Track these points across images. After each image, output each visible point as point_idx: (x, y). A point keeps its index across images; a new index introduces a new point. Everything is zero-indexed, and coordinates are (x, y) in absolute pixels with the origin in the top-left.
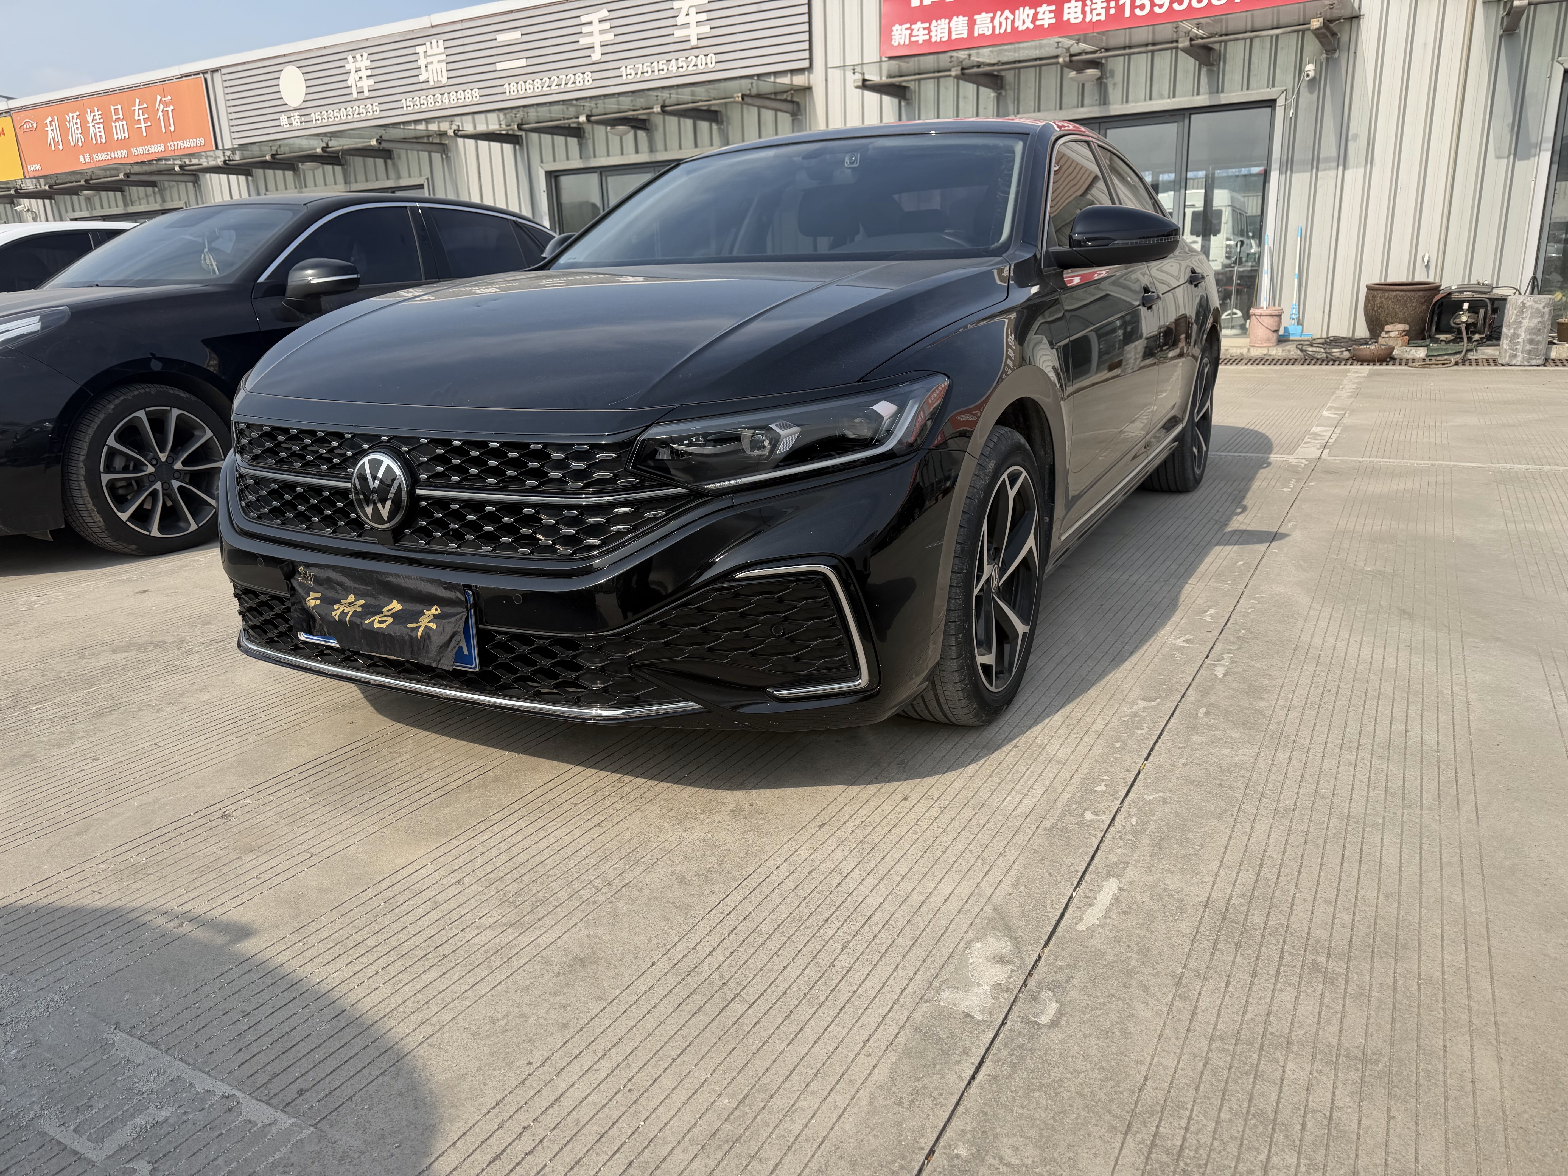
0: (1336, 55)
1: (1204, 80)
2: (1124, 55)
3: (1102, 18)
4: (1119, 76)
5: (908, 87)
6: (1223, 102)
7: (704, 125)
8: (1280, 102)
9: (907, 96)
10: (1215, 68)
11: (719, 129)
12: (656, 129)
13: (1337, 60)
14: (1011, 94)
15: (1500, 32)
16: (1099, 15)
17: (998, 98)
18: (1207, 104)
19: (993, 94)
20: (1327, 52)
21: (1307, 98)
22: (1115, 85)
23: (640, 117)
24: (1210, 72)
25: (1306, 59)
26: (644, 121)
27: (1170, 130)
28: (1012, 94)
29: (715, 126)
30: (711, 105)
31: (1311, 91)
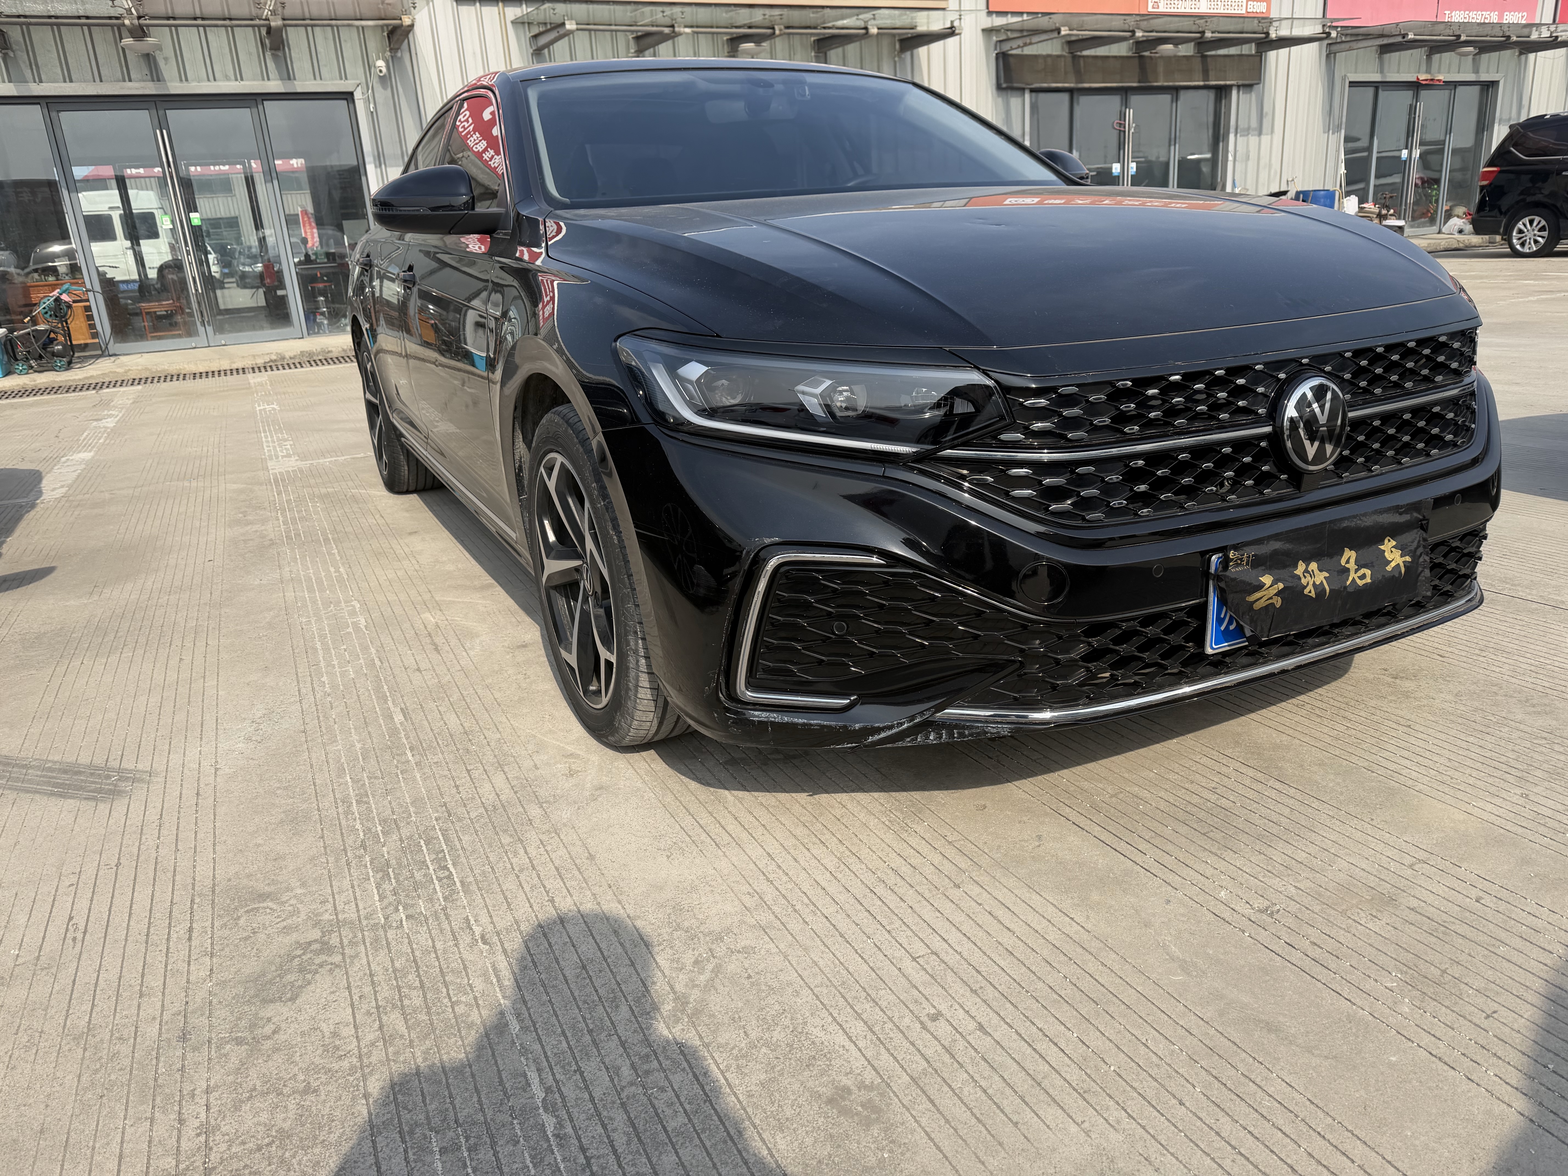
0: (399, 54)
1: (271, 65)
6: (299, 90)
8: (358, 95)
10: (280, 54)
13: (401, 58)
18: (282, 90)
20: (391, 50)
21: (381, 94)
22: (166, 59)
24: (275, 57)
25: (373, 55)
27: (243, 115)
31: (384, 87)
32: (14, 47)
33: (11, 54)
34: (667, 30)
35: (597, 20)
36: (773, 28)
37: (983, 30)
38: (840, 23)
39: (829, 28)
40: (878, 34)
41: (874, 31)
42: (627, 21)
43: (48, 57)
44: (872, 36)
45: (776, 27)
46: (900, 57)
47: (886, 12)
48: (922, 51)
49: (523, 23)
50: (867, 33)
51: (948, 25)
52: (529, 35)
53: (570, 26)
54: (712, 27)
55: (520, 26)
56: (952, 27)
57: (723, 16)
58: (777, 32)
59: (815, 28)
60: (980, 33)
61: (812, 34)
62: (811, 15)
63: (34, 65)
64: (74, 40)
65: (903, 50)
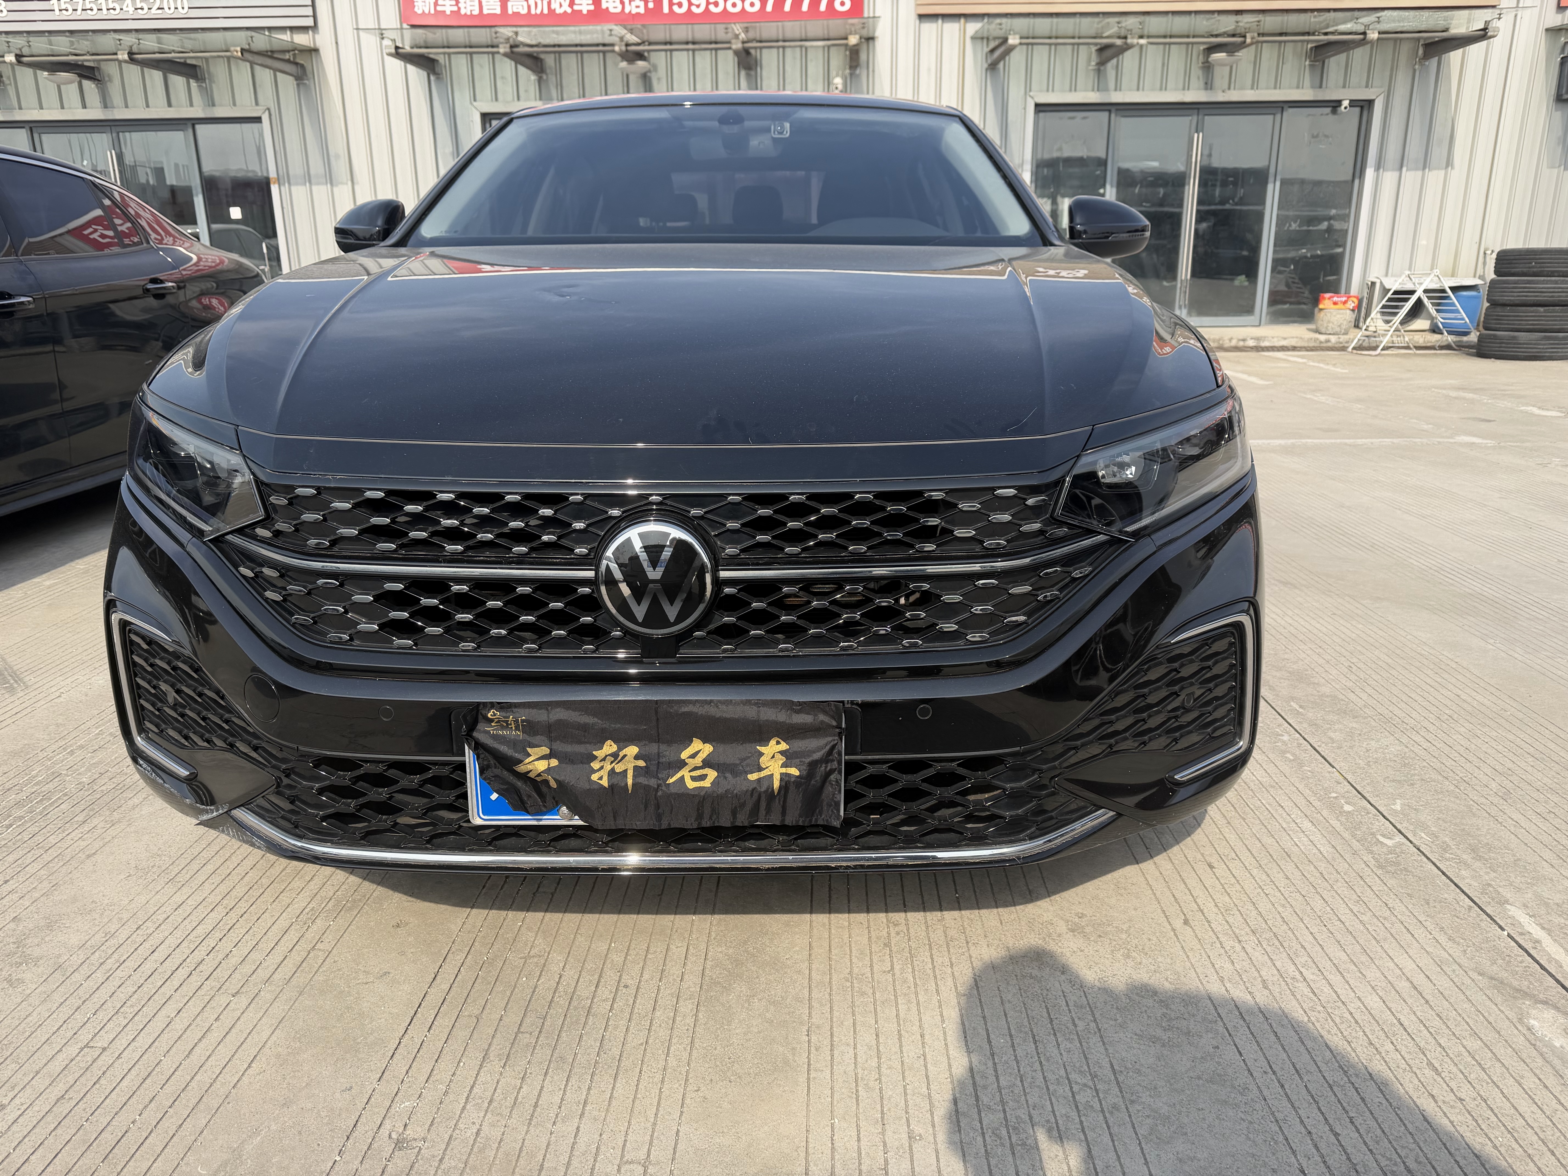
2: (666, 50)
3: (642, 10)
4: (662, 71)
5: (437, 61)
7: (178, 81)
9: (436, 69)
10: (753, 73)
11: (199, 86)
12: (110, 80)
13: (859, 76)
14: (552, 79)
15: (986, 66)
16: (638, 7)
17: (540, 80)
19: (533, 77)
20: (850, 67)
22: (659, 79)
23: (86, 64)
24: (748, 76)
25: (833, 73)
26: (93, 68)
28: (554, 79)
29: (193, 84)
30: (185, 58)
32: (548, 71)
33: (545, 77)
34: (1119, 42)
35: (1060, 33)
36: (1245, 37)
37: (1547, 30)
38: (1342, 27)
39: (1332, 33)
40: (1378, 39)
41: (1373, 35)
42: (1092, 32)
43: (571, 79)
44: (1371, 42)
45: (1248, 35)
46: (1421, 64)
47: (1395, 13)
48: (1455, 56)
49: (982, 38)
50: (1364, 39)
51: (1481, 26)
52: (986, 50)
53: (1013, 40)
54: (1188, 37)
55: (979, 41)
56: (1485, 29)
57: (1203, 24)
58: (1248, 40)
59: (1313, 34)
60: (1542, 35)
61: (1308, 42)
62: (1313, 20)
63: (560, 86)
64: (593, 64)
65: (1427, 56)
